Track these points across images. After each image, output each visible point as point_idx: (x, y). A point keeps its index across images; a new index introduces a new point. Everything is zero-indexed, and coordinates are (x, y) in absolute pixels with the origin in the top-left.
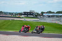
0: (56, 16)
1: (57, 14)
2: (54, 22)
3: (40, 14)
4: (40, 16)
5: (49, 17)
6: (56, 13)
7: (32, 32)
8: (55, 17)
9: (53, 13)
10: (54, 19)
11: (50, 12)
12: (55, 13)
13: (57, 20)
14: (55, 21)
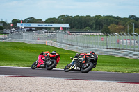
0: (46, 28)
1: (48, 25)
2: (41, 42)
3: (10, 24)
4: (10, 28)
5: (30, 30)
6: (46, 22)
7: (65, 69)
8: (44, 31)
9: (40, 21)
10: (40, 35)
11: (32, 20)
12: (43, 22)
13: (48, 38)
14: (42, 39)
